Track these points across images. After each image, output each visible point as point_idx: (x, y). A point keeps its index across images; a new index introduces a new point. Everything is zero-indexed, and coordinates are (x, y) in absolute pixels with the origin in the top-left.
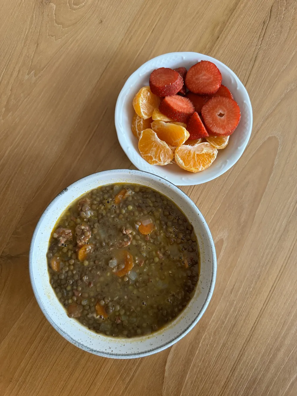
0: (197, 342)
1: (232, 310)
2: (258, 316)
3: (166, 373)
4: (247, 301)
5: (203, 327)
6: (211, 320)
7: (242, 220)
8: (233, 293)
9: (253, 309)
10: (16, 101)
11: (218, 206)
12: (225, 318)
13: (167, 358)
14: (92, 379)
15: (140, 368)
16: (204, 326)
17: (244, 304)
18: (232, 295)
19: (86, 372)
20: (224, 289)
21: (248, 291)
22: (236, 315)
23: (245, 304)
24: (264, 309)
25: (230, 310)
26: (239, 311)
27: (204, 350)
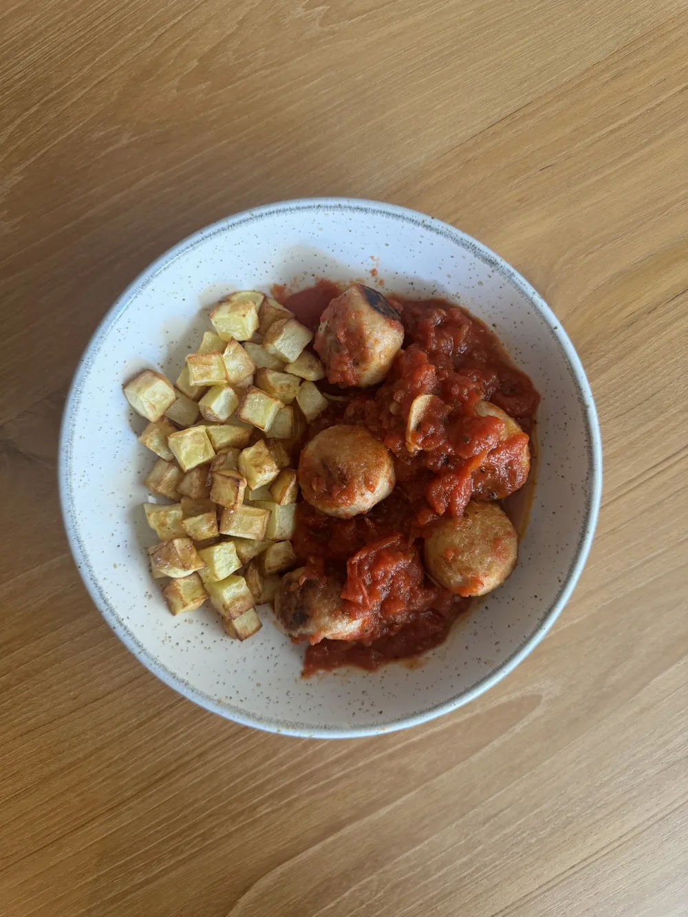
0: (345, 884)
1: (465, 859)
2: (512, 904)
3: (234, 909)
4: (508, 859)
5: (376, 861)
6: (405, 855)
7: (613, 679)
8: (487, 825)
9: (512, 883)
10: (237, 58)
11: (578, 617)
12: (437, 869)
13: (256, 882)
14: (58, 832)
15: (181, 869)
16: (380, 858)
17: (497, 863)
18: (483, 828)
19: (53, 810)
20: (474, 807)
21: (524, 838)
22: (465, 874)
23: (500, 864)
24: (536, 897)
25: (460, 859)
26: (478, 870)
27: (349, 908)
